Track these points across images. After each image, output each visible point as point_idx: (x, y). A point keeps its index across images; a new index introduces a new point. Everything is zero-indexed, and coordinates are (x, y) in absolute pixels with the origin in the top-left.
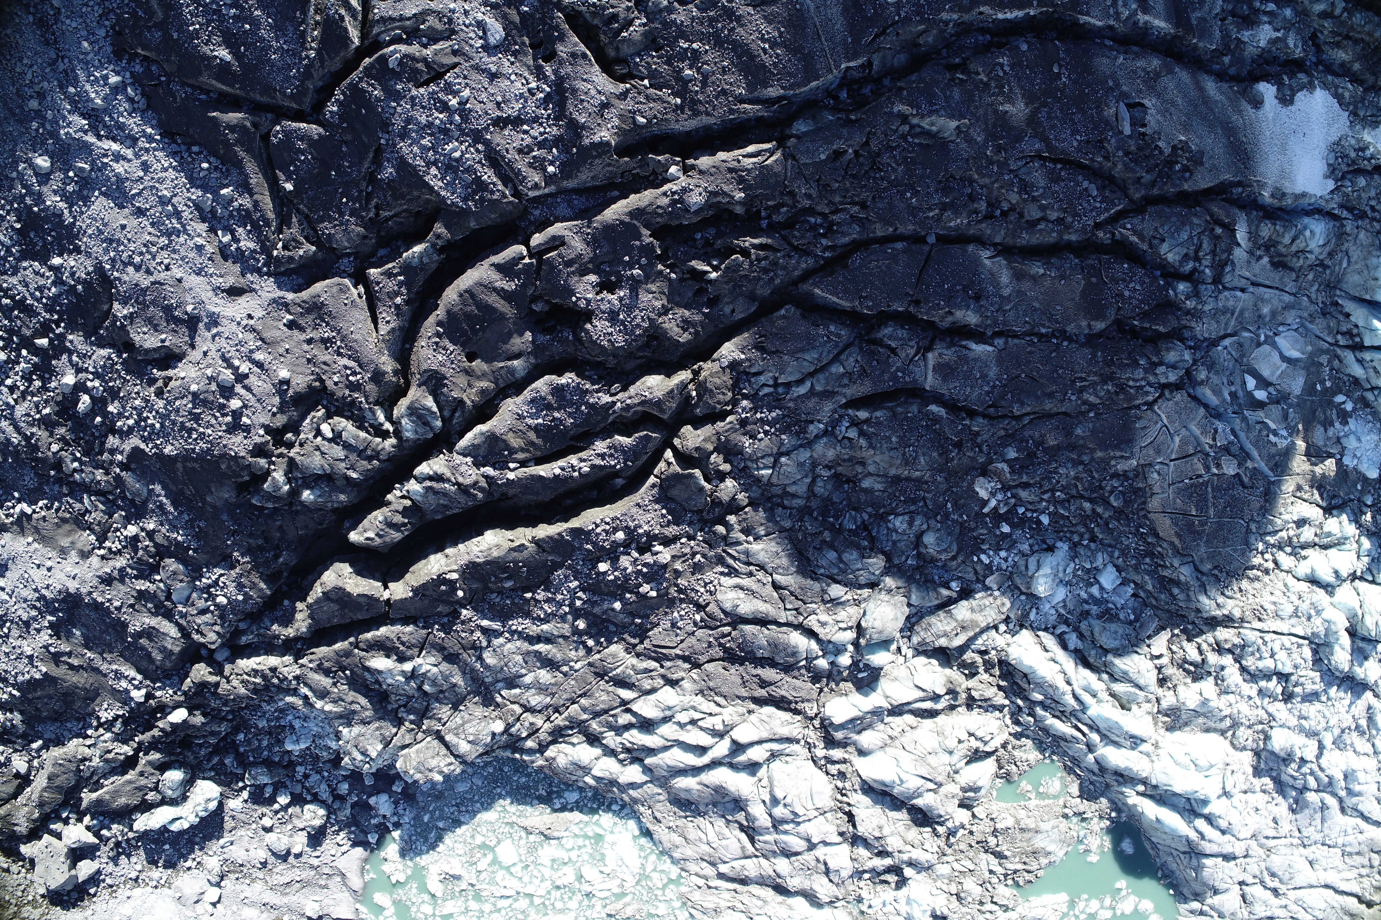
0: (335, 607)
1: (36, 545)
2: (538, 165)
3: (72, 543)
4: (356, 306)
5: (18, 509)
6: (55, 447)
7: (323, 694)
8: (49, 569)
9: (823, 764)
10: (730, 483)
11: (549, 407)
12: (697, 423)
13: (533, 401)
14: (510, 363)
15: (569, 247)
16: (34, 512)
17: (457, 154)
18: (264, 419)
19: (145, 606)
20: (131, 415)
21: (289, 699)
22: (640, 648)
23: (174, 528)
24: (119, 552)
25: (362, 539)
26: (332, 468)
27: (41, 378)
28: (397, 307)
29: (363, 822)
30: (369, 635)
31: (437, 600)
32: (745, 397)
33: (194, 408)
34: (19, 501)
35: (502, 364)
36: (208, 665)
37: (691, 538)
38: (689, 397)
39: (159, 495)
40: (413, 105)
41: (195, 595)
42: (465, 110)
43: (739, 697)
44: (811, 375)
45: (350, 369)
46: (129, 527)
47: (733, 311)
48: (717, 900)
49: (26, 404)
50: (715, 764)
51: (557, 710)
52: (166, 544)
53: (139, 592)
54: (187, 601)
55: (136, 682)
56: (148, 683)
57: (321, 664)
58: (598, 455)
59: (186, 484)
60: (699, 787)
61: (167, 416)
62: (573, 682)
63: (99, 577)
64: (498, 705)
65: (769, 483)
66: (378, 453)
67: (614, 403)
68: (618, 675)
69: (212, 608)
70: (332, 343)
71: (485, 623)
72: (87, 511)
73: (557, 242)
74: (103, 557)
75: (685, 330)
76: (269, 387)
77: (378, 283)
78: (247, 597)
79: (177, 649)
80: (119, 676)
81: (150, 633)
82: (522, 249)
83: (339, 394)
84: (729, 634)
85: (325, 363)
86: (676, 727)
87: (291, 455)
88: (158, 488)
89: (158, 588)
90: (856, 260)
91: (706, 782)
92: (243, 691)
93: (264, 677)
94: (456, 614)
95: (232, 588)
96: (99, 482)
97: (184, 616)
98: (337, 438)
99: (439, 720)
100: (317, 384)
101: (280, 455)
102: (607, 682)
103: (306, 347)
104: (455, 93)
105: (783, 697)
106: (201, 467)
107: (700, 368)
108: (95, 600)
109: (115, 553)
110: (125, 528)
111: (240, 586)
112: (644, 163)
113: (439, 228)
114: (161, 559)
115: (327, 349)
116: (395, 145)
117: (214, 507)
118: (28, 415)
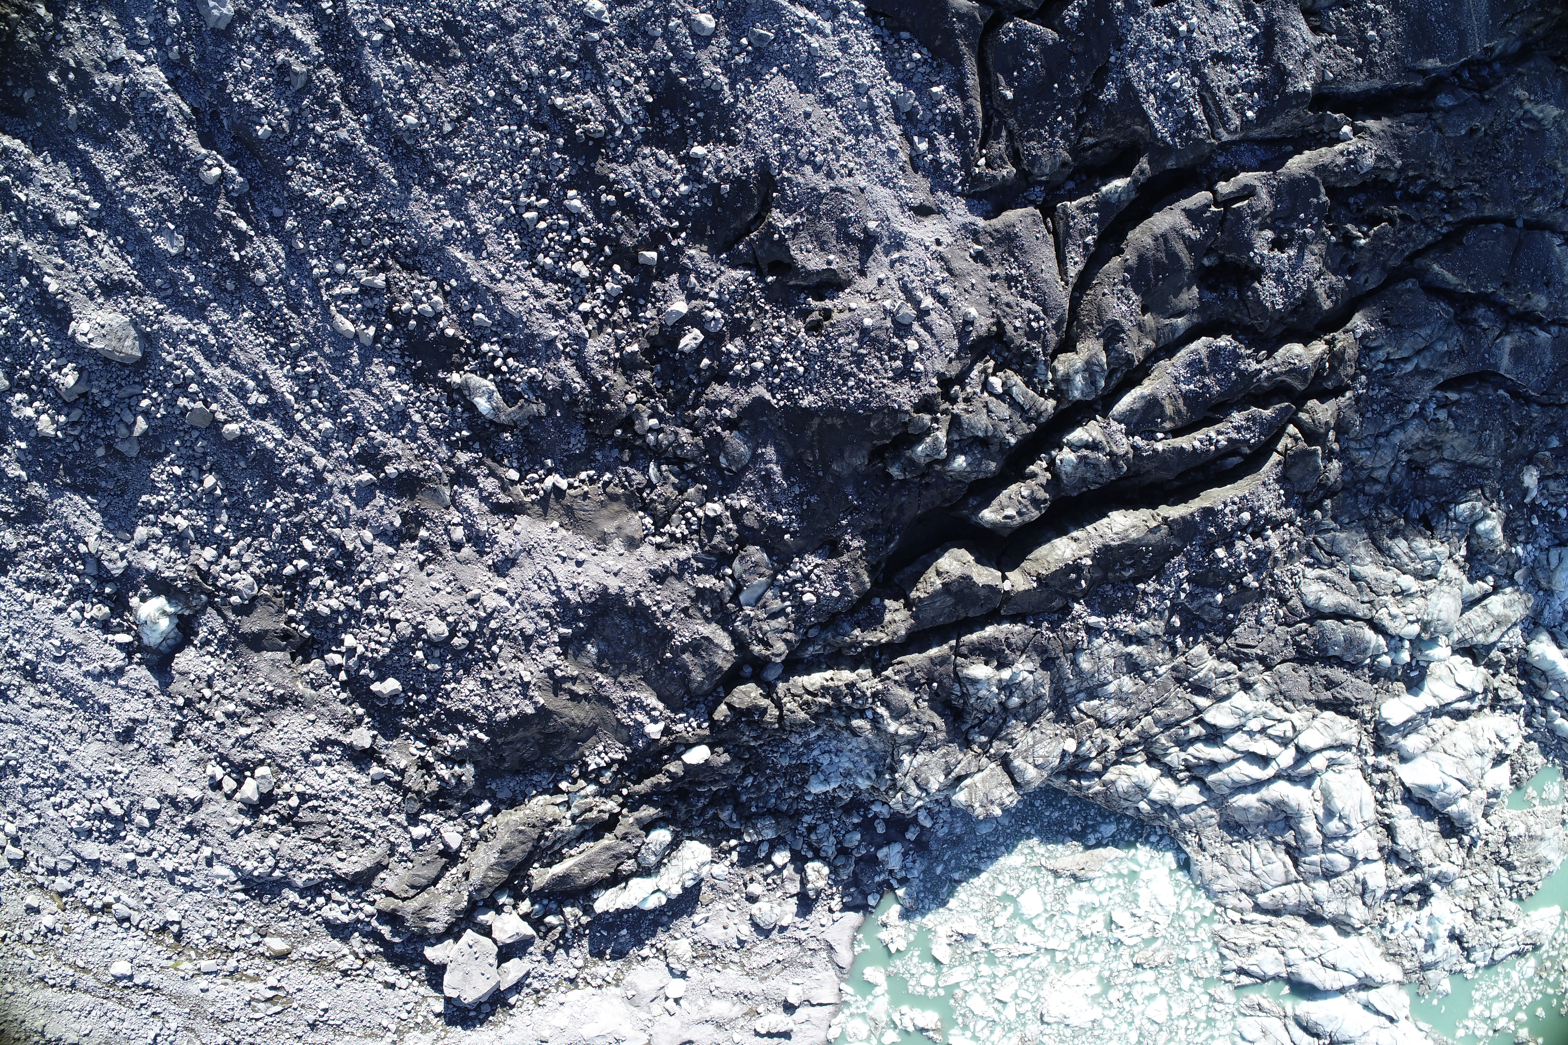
0: (949, 600)
1: (564, 532)
2: (1240, 108)
3: (619, 528)
4: (1046, 242)
5: (549, 482)
6: (632, 398)
7: (899, 714)
8: (579, 564)
9: (1368, 772)
10: (1335, 464)
11: (1203, 372)
12: (1323, 397)
13: (1190, 365)
14: (1174, 320)
15: (1260, 199)
16: (571, 486)
17: (1177, 85)
18: (940, 365)
19: (701, 610)
20: (760, 357)
21: (856, 723)
22: (1223, 648)
23: (776, 505)
24: (684, 539)
25: (999, 518)
26: (995, 429)
27: (632, 306)
28: (1086, 246)
29: (865, 880)
30: (974, 637)
31: (1057, 592)
32: (1364, 371)
33: (861, 347)
34: (549, 472)
35: (1167, 322)
36: (759, 685)
37: (1292, 523)
38: (1324, 369)
39: (770, 462)
40: (1148, 25)
41: (769, 593)
42: (1191, 38)
43: (1306, 701)
44: (1418, 352)
45: (1034, 313)
46: (709, 505)
47: (1366, 281)
48: (1251, 936)
49: (603, 338)
50: (1277, 777)
51: (1129, 725)
52: (756, 526)
53: (699, 590)
54: (758, 602)
55: (656, 713)
56: (668, 713)
57: (912, 674)
58: (1235, 428)
59: (811, 447)
60: (1258, 804)
61: (822, 358)
62: (1152, 690)
63: (651, 571)
64: (1072, 721)
65: (1362, 468)
66: (1040, 414)
67: (1260, 371)
68: (1199, 679)
69: (789, 609)
70: (1017, 281)
71: (1093, 620)
72: (651, 486)
73: (1248, 192)
74: (659, 546)
75: (1329, 297)
76: (950, 328)
77: (1074, 218)
78: (845, 591)
79: (726, 666)
80: (633, 704)
81: (699, 646)
82: (1209, 195)
83: (1017, 342)
84: (1305, 631)
85: (1008, 305)
86: (1246, 737)
87: (956, 411)
88: (770, 452)
89: (727, 585)
90: (1469, 239)
91: (1267, 798)
92: (802, 715)
93: (836, 694)
94: (1067, 610)
95: (829, 581)
96: (682, 446)
97: (748, 620)
98: (1006, 395)
99: (1011, 741)
100: (994, 328)
101: (945, 412)
102: (1185, 688)
103: (991, 285)
104: (1184, 19)
105: (1347, 699)
106: (844, 425)
107: (1334, 339)
108: (640, 603)
109: (677, 540)
110: (701, 505)
111: (841, 578)
112: (1321, 120)
113: (1144, 163)
114: (741, 548)
115: (1010, 288)
116: (1123, 65)
117: (838, 477)
118: (604, 353)
